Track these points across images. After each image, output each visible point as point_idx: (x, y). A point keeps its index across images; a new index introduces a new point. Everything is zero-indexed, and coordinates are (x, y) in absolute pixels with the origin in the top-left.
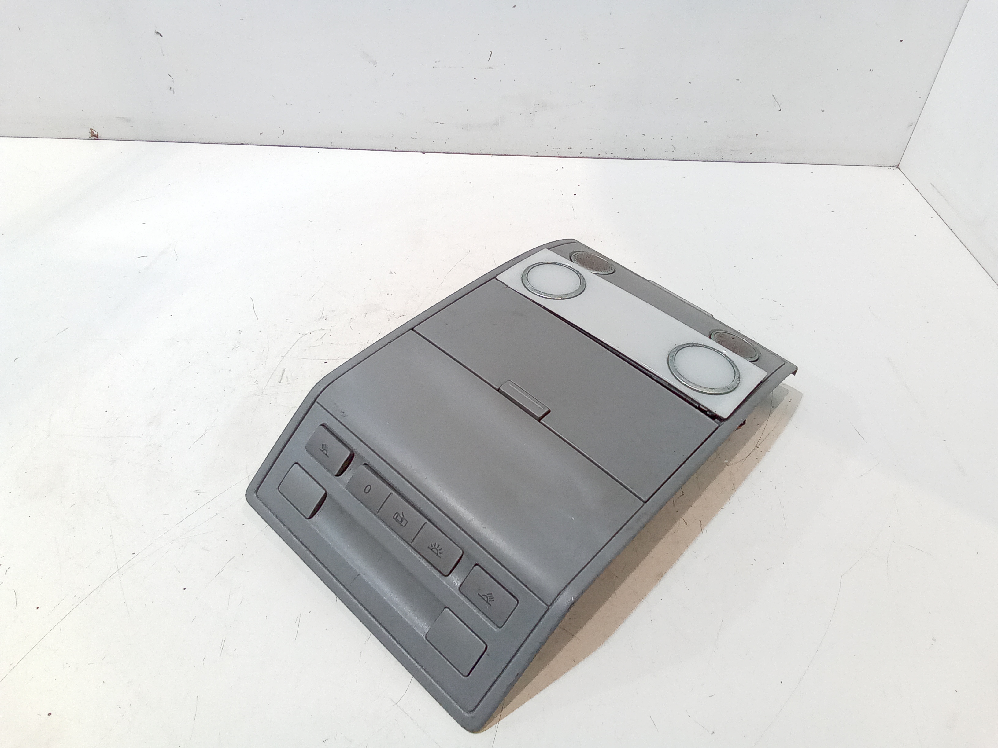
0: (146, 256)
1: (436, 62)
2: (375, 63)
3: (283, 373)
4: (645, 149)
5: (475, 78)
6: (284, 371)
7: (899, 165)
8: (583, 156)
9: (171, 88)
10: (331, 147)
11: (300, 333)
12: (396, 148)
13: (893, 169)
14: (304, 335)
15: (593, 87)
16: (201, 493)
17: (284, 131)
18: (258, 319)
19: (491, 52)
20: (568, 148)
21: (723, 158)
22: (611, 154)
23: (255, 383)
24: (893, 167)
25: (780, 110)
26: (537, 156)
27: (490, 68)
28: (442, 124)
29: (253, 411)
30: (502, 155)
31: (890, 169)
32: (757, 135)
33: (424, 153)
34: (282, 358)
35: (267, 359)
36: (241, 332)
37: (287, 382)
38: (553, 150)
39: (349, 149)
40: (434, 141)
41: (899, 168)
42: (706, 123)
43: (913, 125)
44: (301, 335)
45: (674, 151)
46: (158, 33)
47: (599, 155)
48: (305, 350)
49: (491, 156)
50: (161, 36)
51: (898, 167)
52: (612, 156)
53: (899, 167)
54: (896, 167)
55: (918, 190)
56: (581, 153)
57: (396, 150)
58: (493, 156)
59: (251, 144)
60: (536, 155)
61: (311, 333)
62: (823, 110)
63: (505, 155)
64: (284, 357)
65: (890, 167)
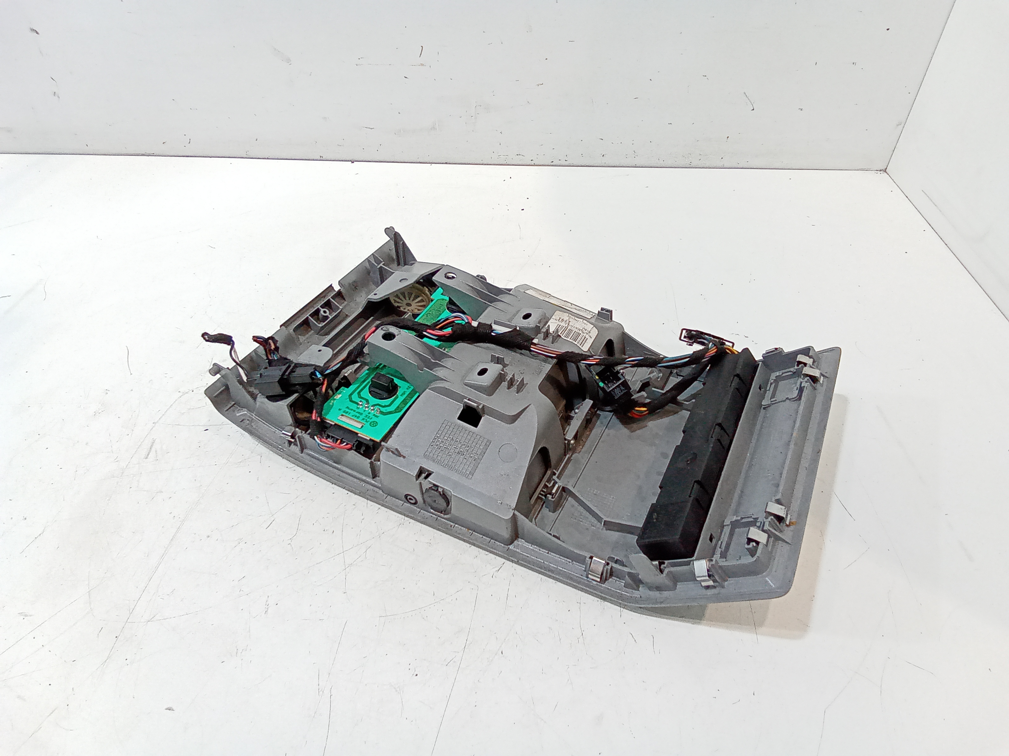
0: (9, 296)
1: (359, 59)
2: (288, 61)
3: (152, 446)
4: (604, 155)
5: (405, 77)
6: (153, 443)
7: (886, 168)
8: (534, 164)
9: (55, 93)
10: (245, 156)
11: (179, 392)
12: (320, 156)
13: (881, 173)
14: (185, 393)
15: (541, 85)
16: (26, 616)
17: (190, 140)
18: (131, 374)
19: (422, 47)
20: (517, 155)
21: (690, 163)
22: (566, 160)
23: (115, 461)
24: (881, 171)
25: (753, 110)
26: (483, 165)
27: (422, 65)
28: (371, 129)
29: (108, 499)
30: (443, 163)
31: (877, 173)
32: (728, 137)
33: (353, 162)
34: (154, 425)
35: (135, 426)
36: (108, 392)
37: (155, 458)
38: (500, 157)
39: (268, 159)
40: (363, 149)
41: (887, 173)
42: (670, 125)
43: (902, 124)
44: (181, 394)
45: (636, 157)
46: (33, 30)
47: (552, 162)
48: (183, 414)
49: (430, 164)
50: (37, 33)
51: (885, 171)
52: (566, 163)
53: (887, 170)
54: (884, 171)
55: (908, 198)
56: (532, 160)
57: (321, 159)
58: (432, 164)
59: (153, 155)
60: (482, 162)
61: (193, 391)
62: (801, 108)
63: (446, 163)
64: (157, 424)
65: (877, 171)
